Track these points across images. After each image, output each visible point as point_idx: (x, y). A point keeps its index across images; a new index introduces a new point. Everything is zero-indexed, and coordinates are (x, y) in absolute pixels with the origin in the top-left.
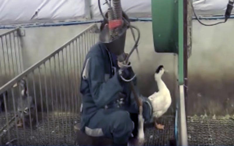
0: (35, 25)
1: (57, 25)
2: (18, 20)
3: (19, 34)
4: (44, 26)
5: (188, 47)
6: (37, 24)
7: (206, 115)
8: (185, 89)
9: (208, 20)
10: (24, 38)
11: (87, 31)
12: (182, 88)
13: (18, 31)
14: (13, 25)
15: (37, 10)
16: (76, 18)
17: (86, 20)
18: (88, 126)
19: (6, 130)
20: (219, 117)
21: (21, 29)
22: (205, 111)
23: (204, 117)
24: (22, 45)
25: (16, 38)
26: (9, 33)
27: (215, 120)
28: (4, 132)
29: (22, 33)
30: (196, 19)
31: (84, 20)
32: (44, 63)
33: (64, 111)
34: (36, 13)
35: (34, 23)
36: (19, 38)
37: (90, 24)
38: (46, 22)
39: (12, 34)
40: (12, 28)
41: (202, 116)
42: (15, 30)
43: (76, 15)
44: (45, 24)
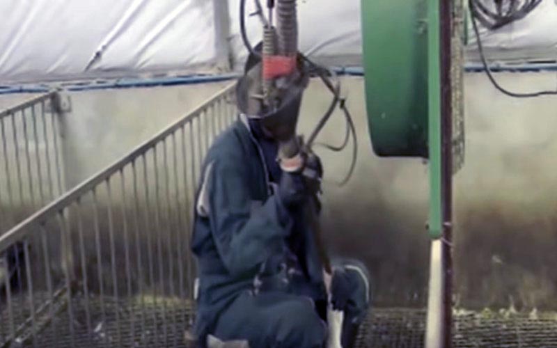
0: (94, 83)
1: (147, 85)
2: (55, 70)
3: (56, 107)
4: (117, 86)
6: (99, 82)
7: (512, 310)
9: (518, 73)
10: (68, 116)
11: (218, 99)
13: (54, 97)
14: (42, 85)
15: (99, 48)
16: (194, 66)
17: (218, 71)
18: (213, 333)
19: (22, 337)
20: (546, 315)
21: (60, 93)
22: (511, 298)
23: (507, 314)
24: (64, 134)
25: (48, 116)
26: (31, 104)
27: (535, 321)
28: (16, 343)
29: (65, 104)
30: (485, 69)
31: (214, 73)
32: (107, 179)
34: (98, 55)
35: (93, 79)
36: (56, 116)
37: (228, 82)
38: (121, 78)
39: (38, 106)
40: (39, 91)
41: (502, 311)
42: (46, 97)
43: (194, 61)
44: (118, 81)
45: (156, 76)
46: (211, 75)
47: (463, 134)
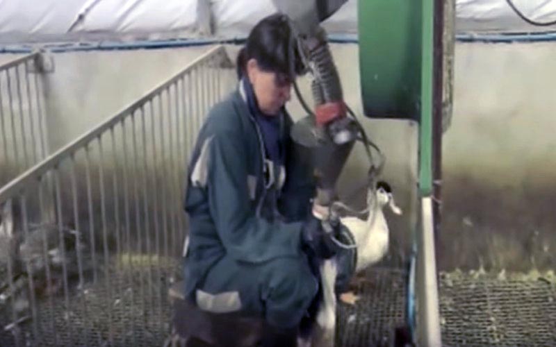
0: (77, 45)
1: (130, 48)
3: (39, 67)
4: (100, 48)
5: (445, 105)
6: (81, 44)
7: (482, 271)
8: (435, 206)
10: (51, 76)
11: (201, 63)
12: (427, 204)
13: (37, 58)
14: (25, 46)
15: (82, 11)
16: (176, 30)
17: (199, 36)
18: (202, 289)
20: (514, 277)
21: (43, 54)
22: (481, 260)
23: (477, 275)
24: (47, 93)
25: (32, 76)
26: (15, 64)
27: (503, 282)
29: (48, 65)
31: (194, 37)
32: (99, 136)
33: (144, 251)
34: (81, 17)
35: (75, 41)
36: (39, 76)
37: (209, 46)
38: (104, 40)
39: (22, 67)
40: (22, 52)
41: (472, 272)
42: (29, 58)
43: (176, 25)
44: (101, 43)
45: (138, 39)
46: (193, 39)
47: (452, 97)
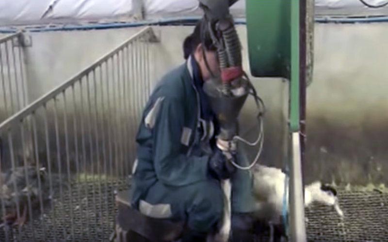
0: (48, 27)
1: (85, 29)
2: (20, 18)
3: (22, 43)
4: (64, 29)
5: (308, 68)
6: (51, 26)
7: (333, 185)
8: (302, 138)
9: (341, 24)
10: (30, 49)
11: (135, 39)
12: (296, 137)
13: (20, 36)
14: (11, 28)
15: (51, 3)
16: (117, 16)
17: (134, 20)
18: (144, 200)
20: (356, 188)
21: (24, 34)
22: (333, 176)
24: (27, 61)
25: (16, 49)
26: (4, 41)
27: (349, 192)
29: (27, 42)
31: (131, 21)
32: (64, 91)
33: (95, 172)
34: (51, 7)
35: (48, 24)
36: (22, 49)
37: (141, 27)
38: (67, 24)
39: (9, 42)
40: (9, 32)
42: (14, 36)
43: (117, 13)
44: (65, 25)
45: (91, 23)
46: (129, 22)
47: (312, 62)
